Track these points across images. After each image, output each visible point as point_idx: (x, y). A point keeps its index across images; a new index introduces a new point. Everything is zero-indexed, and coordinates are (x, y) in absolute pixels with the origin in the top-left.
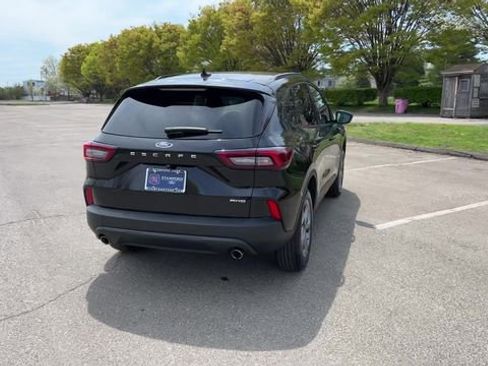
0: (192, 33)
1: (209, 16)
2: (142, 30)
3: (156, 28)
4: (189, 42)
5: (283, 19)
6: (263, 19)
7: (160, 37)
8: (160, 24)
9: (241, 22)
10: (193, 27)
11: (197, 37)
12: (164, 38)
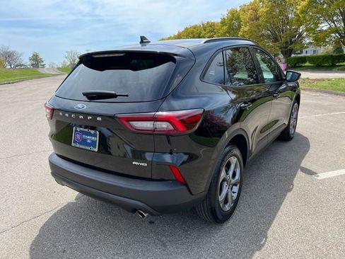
0: (222, 26)
1: (233, 14)
2: (195, 27)
3: (203, 25)
4: (221, 31)
5: (280, 11)
6: (267, 12)
7: (205, 30)
8: (205, 22)
9: (252, 16)
10: (223, 22)
11: (225, 28)
12: (208, 30)
